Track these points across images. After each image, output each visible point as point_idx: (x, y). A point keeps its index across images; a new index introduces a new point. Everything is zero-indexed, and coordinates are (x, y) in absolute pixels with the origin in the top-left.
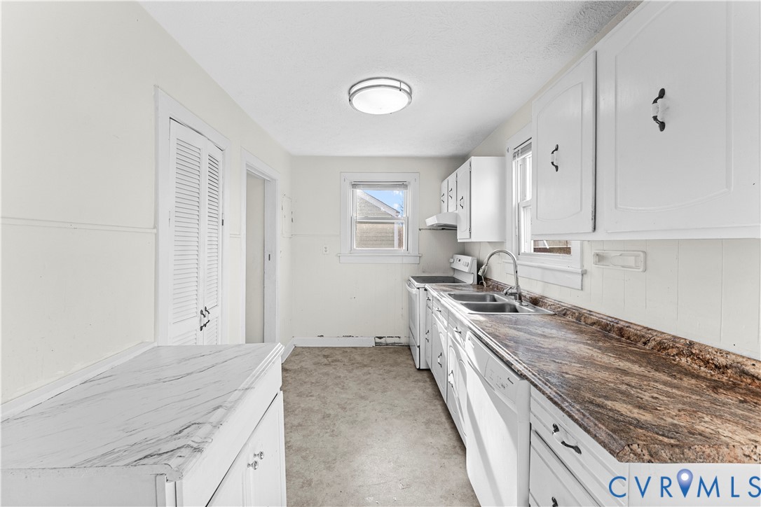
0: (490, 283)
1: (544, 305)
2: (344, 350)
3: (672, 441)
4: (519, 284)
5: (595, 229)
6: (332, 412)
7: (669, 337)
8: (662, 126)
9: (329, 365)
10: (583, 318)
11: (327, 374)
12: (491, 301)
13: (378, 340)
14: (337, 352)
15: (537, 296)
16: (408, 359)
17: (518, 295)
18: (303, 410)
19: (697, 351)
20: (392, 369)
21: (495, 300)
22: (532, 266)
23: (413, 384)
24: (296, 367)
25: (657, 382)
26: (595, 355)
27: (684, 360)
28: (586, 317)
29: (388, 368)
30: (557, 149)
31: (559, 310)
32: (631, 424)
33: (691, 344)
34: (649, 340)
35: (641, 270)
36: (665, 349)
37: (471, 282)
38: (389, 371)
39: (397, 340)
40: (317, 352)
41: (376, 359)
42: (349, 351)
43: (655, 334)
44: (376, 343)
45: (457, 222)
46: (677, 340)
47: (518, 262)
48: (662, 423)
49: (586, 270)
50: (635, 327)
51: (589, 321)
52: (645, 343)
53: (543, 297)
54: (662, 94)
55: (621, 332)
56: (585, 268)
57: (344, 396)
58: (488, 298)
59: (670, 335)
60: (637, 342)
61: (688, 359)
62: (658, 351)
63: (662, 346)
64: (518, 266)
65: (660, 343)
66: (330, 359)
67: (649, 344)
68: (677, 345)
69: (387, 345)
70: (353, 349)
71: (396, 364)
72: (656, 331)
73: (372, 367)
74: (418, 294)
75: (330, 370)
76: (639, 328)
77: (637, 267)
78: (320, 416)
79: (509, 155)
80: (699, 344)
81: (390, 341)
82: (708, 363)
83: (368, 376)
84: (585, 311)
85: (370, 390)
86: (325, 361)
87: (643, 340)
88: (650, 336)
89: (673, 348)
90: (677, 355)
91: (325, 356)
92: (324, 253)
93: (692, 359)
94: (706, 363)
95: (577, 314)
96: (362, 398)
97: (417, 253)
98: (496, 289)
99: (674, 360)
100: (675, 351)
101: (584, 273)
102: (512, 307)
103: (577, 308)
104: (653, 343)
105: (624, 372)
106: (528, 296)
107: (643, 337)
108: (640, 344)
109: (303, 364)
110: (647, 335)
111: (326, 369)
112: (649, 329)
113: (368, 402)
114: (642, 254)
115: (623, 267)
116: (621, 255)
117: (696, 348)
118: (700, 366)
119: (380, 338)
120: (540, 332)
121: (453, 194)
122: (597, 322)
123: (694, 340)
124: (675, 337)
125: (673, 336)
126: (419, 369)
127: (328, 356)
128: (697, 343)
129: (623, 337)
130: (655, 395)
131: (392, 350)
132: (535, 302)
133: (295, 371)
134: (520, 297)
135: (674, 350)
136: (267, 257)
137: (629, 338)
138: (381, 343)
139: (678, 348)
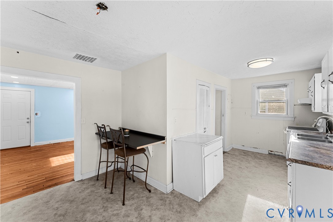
2: (253, 153)
6: (243, 167)
9: (245, 155)
11: (244, 158)
14: (250, 153)
16: (284, 162)
18: (232, 164)
20: (274, 163)
23: (282, 170)
24: (232, 153)
29: (272, 162)
37: (322, 131)
39: (281, 154)
40: (241, 151)
41: (267, 158)
42: (255, 153)
44: (269, 153)
45: (311, 102)
57: (248, 165)
66: (246, 154)
69: (275, 155)
70: (257, 153)
71: (277, 162)
73: (264, 160)
75: (245, 157)
78: (238, 167)
81: (276, 153)
83: (261, 162)
85: (260, 166)
86: (244, 154)
91: (244, 153)
92: (245, 114)
96: (256, 167)
97: (293, 116)
109: (235, 153)
111: (243, 157)
113: (258, 169)
119: (271, 151)
127: (245, 153)
133: (232, 154)
136: (222, 115)
138: (272, 153)
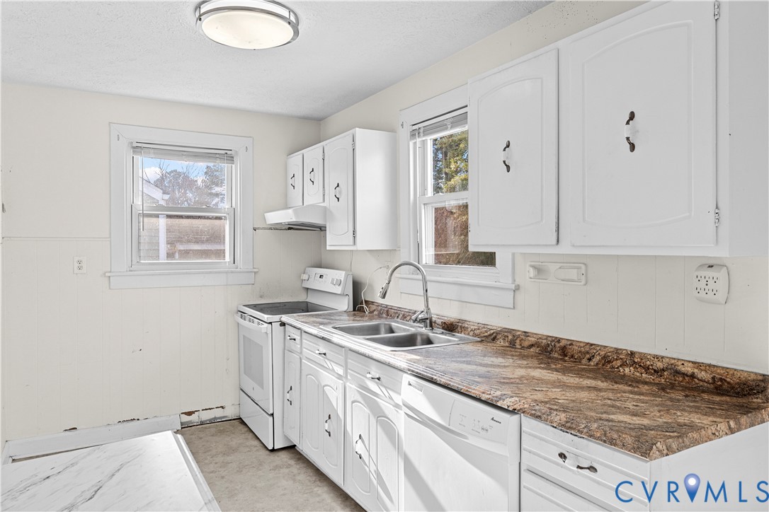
0: (373, 307)
1: (463, 329)
3: (675, 434)
4: (430, 306)
5: (558, 241)
7: (612, 350)
8: (633, 147)
10: (518, 341)
12: (386, 333)
13: (186, 418)
15: (452, 320)
17: (428, 321)
19: (639, 360)
20: (229, 459)
21: (392, 331)
22: (443, 283)
23: (272, 474)
25: (625, 392)
26: (560, 377)
27: (627, 370)
28: (522, 339)
29: (220, 459)
30: (508, 146)
31: (486, 334)
32: (642, 429)
33: (632, 354)
34: (593, 356)
35: (583, 282)
36: (609, 362)
37: (345, 308)
38: (225, 464)
39: (218, 413)
43: (598, 348)
44: (182, 424)
45: (325, 220)
46: (620, 352)
47: (428, 278)
48: (658, 423)
49: (519, 285)
50: (578, 344)
51: (526, 344)
52: (590, 360)
53: (461, 321)
54: (632, 116)
55: (564, 351)
56: (517, 283)
58: (383, 330)
59: (612, 348)
60: (581, 359)
61: (631, 368)
62: (603, 365)
63: (606, 360)
64: (428, 283)
65: (605, 357)
67: (594, 360)
68: (621, 357)
69: (203, 423)
71: (232, 450)
72: (598, 345)
74: (269, 332)
76: (582, 345)
77: (579, 281)
79: (404, 133)
80: (639, 353)
81: (206, 416)
82: (648, 369)
84: (519, 333)
87: (588, 356)
88: (595, 351)
89: (617, 360)
90: (621, 366)
92: (76, 271)
93: (634, 368)
94: (647, 369)
95: (510, 337)
97: (251, 268)
98: (384, 315)
99: (619, 371)
100: (619, 363)
101: (517, 288)
102: (425, 337)
103: (510, 331)
104: (598, 358)
105: (595, 389)
106: (439, 321)
107: (588, 353)
108: (584, 361)
110: (592, 351)
112: (592, 345)
114: (583, 266)
115: (563, 280)
116: (560, 268)
117: (637, 357)
118: (641, 373)
119: (189, 414)
120: (490, 363)
121: (318, 177)
122: (536, 343)
123: (634, 349)
124: (617, 349)
125: (615, 348)
126: (273, 450)
128: (637, 352)
129: (566, 356)
130: (634, 403)
131: (213, 430)
132: (450, 328)
134: (431, 324)
135: (618, 361)
137: (572, 356)
138: (191, 422)
139: (622, 359)
